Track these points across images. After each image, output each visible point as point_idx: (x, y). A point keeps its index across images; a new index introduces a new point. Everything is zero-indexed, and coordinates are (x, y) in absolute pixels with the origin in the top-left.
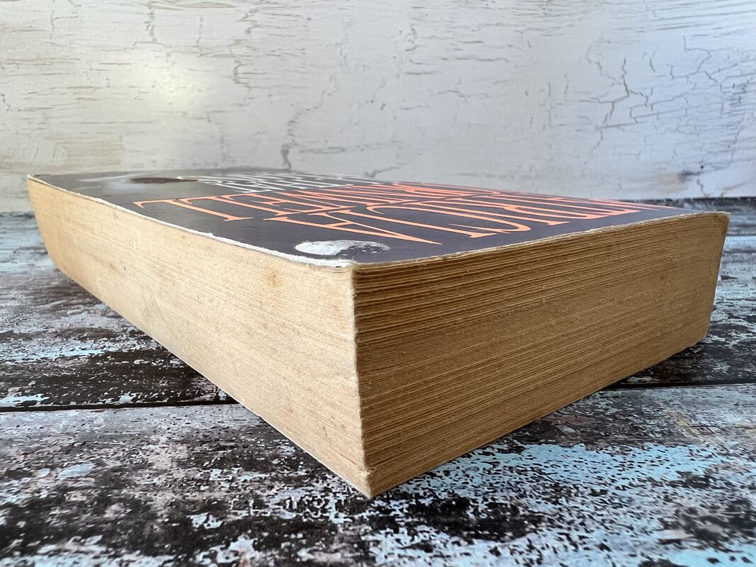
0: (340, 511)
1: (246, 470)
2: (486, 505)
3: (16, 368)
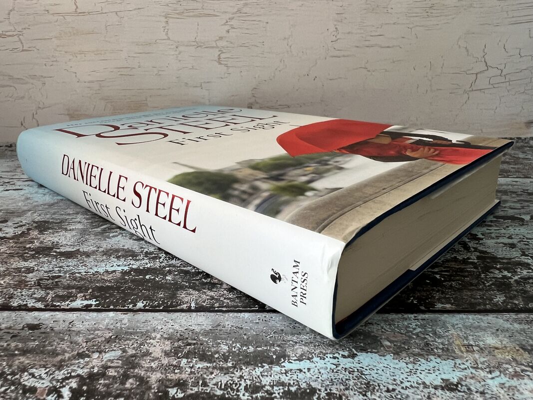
0: (246, 392)
1: (200, 360)
2: (326, 394)
3: (81, 279)
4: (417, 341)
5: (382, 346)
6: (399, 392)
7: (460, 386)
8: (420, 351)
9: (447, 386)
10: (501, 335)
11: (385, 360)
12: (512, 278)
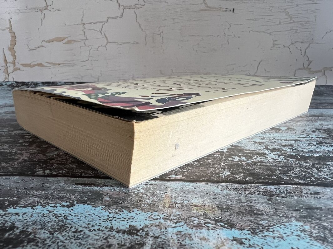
4: (133, 198)
5: (102, 200)
6: (84, 233)
7: (141, 231)
8: (129, 205)
9: (130, 231)
10: (208, 197)
11: (95, 210)
12: (245, 162)
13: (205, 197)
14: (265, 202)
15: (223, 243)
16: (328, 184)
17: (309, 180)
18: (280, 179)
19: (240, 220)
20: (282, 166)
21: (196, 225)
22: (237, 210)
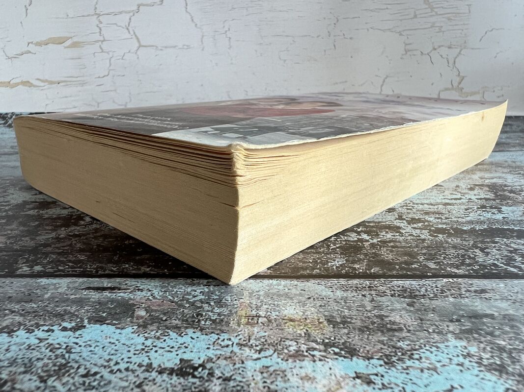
4: (186, 311)
5: (132, 317)
6: (102, 377)
7: (200, 369)
8: (180, 323)
10: (311, 303)
11: (120, 333)
12: (369, 241)
13: (307, 304)
14: (403, 309)
15: (339, 383)
16: (500, 274)
17: (469, 269)
18: (425, 268)
19: (365, 342)
20: (427, 247)
21: (293, 354)
22: (359, 323)
